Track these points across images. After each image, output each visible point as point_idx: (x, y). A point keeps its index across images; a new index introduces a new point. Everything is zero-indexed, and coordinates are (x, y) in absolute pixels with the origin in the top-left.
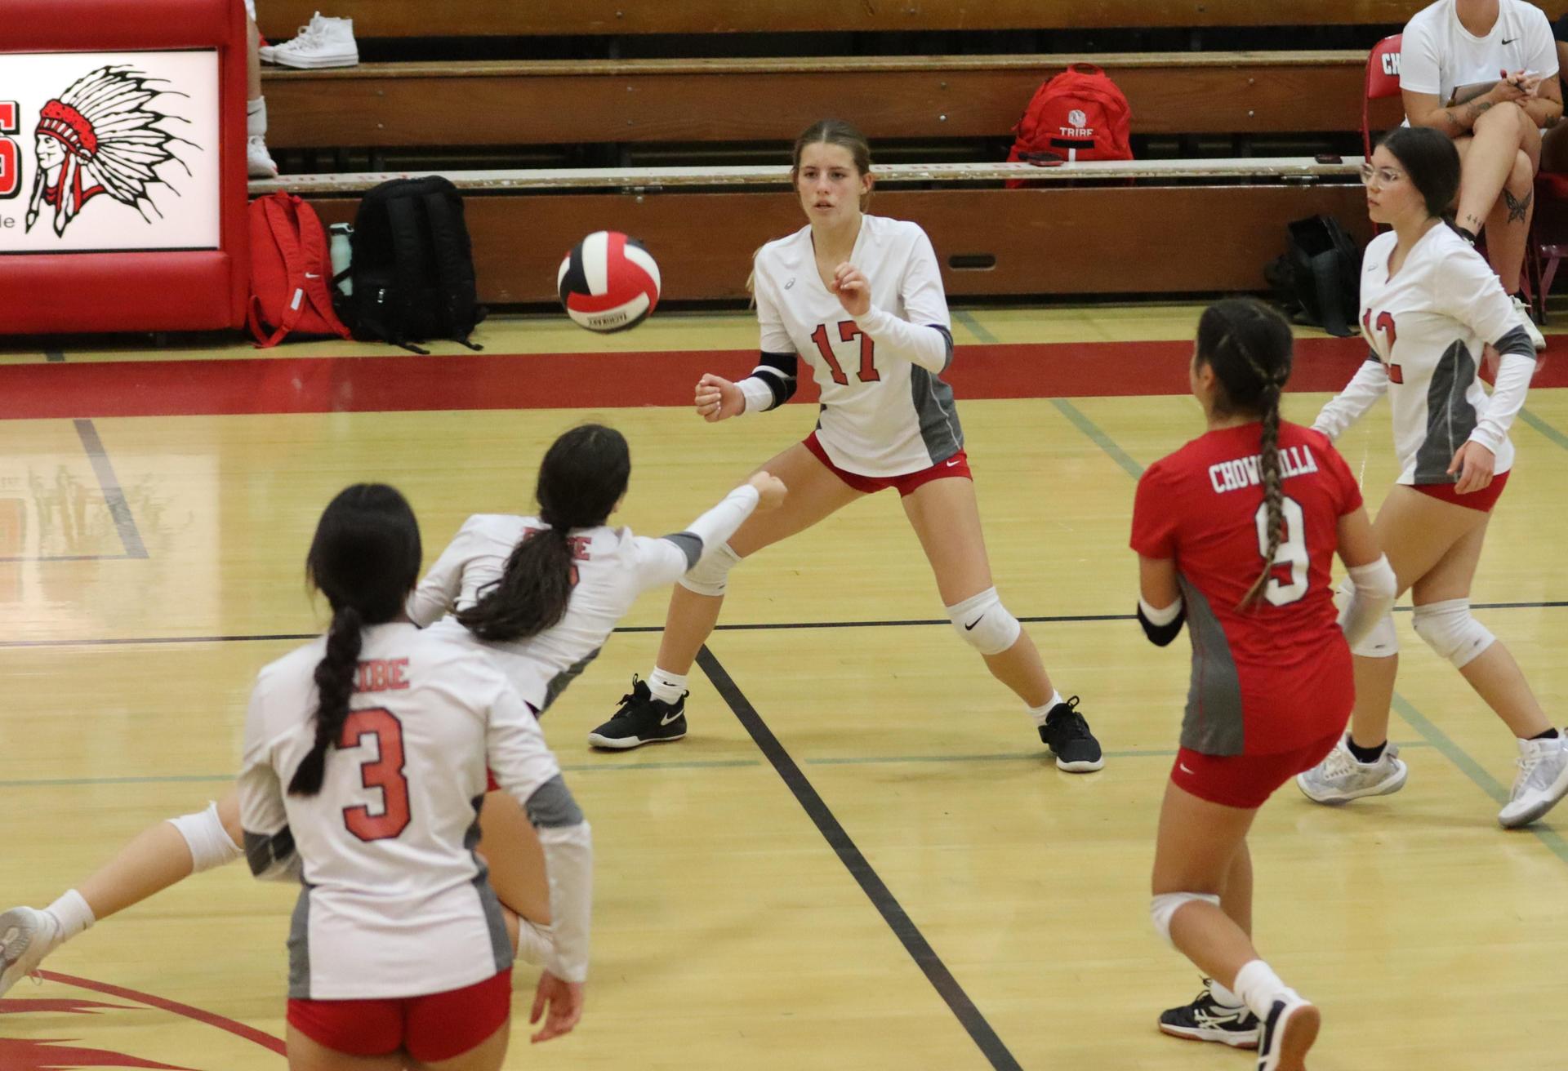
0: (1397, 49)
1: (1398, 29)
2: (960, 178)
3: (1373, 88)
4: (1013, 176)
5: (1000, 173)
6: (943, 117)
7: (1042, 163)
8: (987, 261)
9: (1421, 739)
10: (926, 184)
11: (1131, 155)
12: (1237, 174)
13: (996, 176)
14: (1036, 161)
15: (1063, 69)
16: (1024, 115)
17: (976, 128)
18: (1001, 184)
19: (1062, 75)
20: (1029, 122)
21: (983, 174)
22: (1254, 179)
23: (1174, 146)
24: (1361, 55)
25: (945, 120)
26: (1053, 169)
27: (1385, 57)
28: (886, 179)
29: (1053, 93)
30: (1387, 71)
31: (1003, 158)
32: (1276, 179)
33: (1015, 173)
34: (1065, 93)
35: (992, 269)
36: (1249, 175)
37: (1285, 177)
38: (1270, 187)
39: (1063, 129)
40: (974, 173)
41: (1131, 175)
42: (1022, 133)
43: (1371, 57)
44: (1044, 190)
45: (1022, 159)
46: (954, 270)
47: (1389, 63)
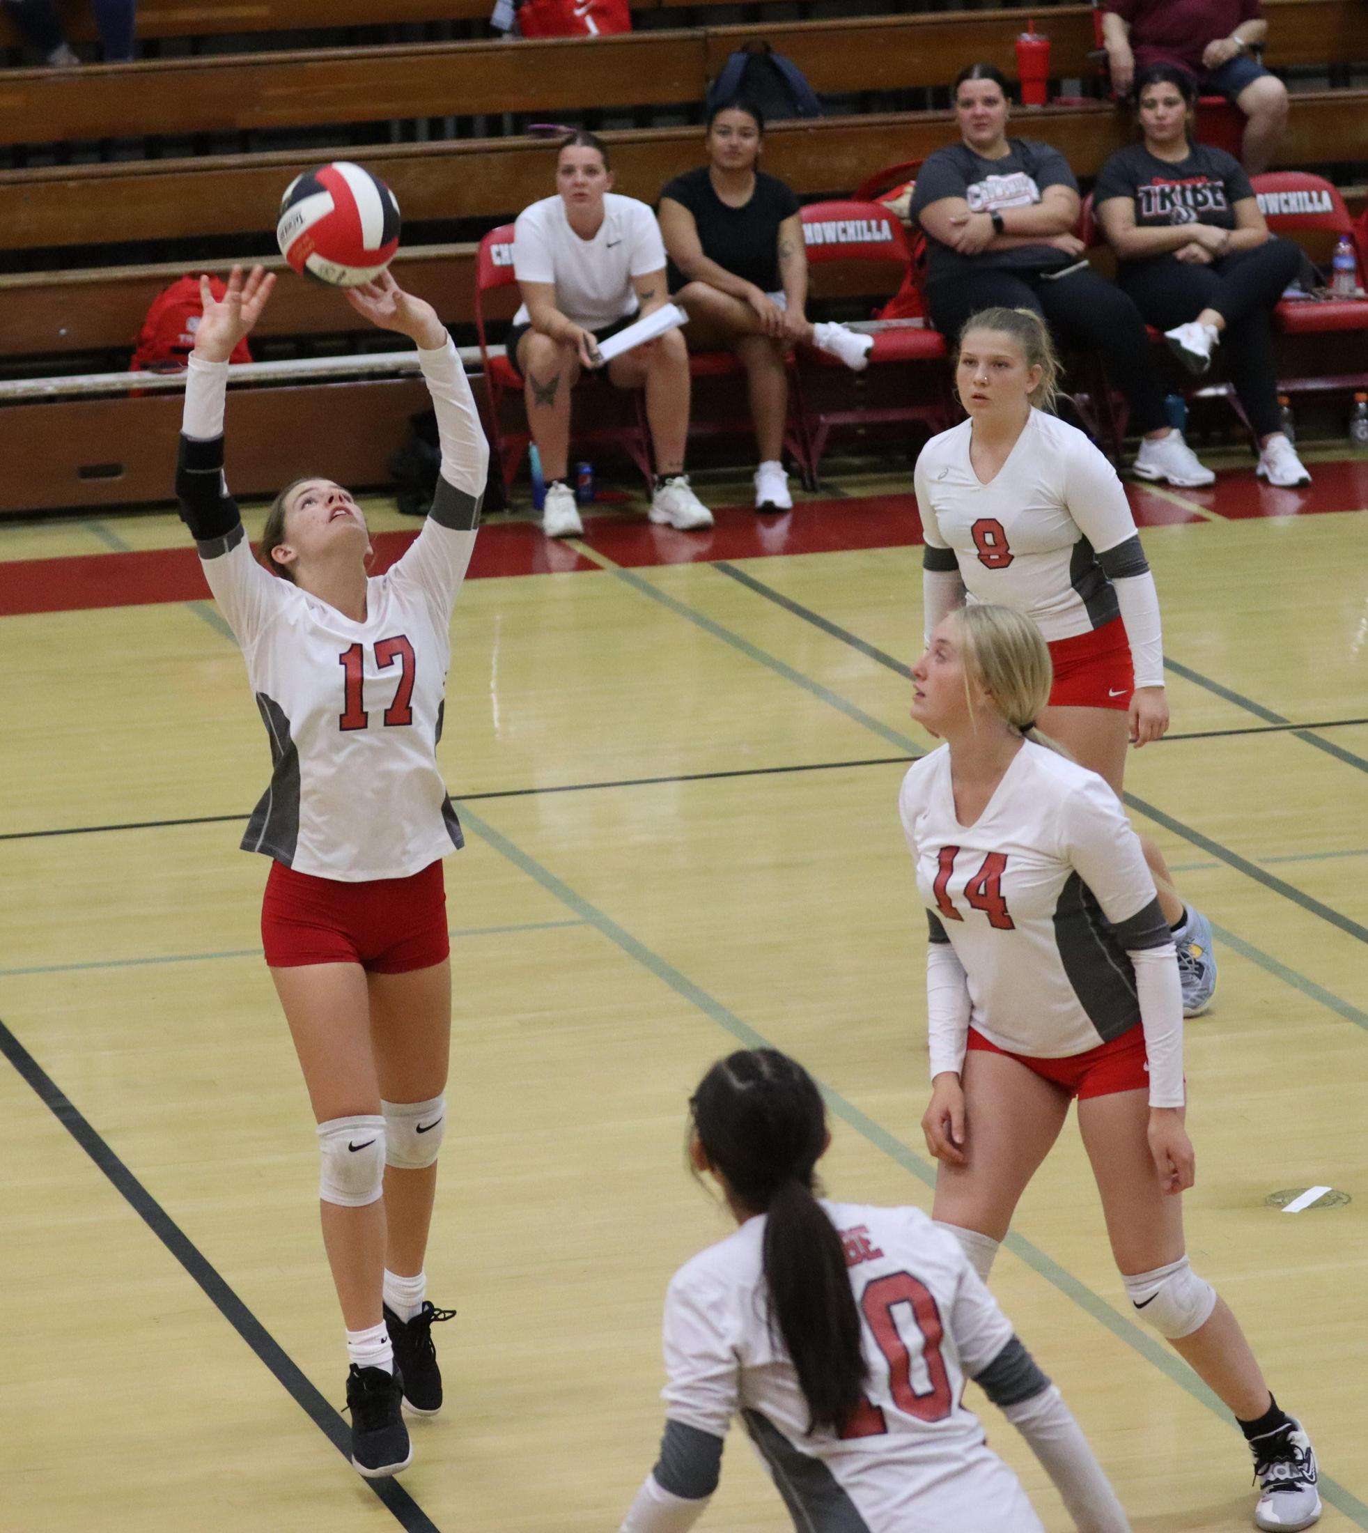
2: (84, 390)
3: (484, 279)
4: (136, 386)
5: (124, 384)
6: (63, 331)
7: (164, 370)
8: (114, 470)
9: (576, 916)
10: (51, 399)
11: (249, 357)
12: (354, 371)
13: (119, 387)
14: (157, 369)
15: (177, 278)
16: (142, 325)
17: (98, 342)
18: (124, 394)
19: (178, 283)
20: (148, 332)
21: (106, 385)
22: (372, 375)
23: (290, 346)
24: (470, 248)
25: (65, 336)
26: (173, 376)
27: (494, 249)
28: (11, 395)
29: (170, 301)
30: (497, 262)
31: (124, 368)
32: (394, 374)
33: (139, 382)
34: (183, 301)
35: (119, 478)
36: (366, 370)
37: (402, 372)
38: (389, 381)
39: (182, 337)
40: (97, 385)
41: (252, 378)
42: (142, 343)
43: (480, 249)
44: (167, 398)
45: (144, 367)
46: (83, 481)
47: (499, 254)
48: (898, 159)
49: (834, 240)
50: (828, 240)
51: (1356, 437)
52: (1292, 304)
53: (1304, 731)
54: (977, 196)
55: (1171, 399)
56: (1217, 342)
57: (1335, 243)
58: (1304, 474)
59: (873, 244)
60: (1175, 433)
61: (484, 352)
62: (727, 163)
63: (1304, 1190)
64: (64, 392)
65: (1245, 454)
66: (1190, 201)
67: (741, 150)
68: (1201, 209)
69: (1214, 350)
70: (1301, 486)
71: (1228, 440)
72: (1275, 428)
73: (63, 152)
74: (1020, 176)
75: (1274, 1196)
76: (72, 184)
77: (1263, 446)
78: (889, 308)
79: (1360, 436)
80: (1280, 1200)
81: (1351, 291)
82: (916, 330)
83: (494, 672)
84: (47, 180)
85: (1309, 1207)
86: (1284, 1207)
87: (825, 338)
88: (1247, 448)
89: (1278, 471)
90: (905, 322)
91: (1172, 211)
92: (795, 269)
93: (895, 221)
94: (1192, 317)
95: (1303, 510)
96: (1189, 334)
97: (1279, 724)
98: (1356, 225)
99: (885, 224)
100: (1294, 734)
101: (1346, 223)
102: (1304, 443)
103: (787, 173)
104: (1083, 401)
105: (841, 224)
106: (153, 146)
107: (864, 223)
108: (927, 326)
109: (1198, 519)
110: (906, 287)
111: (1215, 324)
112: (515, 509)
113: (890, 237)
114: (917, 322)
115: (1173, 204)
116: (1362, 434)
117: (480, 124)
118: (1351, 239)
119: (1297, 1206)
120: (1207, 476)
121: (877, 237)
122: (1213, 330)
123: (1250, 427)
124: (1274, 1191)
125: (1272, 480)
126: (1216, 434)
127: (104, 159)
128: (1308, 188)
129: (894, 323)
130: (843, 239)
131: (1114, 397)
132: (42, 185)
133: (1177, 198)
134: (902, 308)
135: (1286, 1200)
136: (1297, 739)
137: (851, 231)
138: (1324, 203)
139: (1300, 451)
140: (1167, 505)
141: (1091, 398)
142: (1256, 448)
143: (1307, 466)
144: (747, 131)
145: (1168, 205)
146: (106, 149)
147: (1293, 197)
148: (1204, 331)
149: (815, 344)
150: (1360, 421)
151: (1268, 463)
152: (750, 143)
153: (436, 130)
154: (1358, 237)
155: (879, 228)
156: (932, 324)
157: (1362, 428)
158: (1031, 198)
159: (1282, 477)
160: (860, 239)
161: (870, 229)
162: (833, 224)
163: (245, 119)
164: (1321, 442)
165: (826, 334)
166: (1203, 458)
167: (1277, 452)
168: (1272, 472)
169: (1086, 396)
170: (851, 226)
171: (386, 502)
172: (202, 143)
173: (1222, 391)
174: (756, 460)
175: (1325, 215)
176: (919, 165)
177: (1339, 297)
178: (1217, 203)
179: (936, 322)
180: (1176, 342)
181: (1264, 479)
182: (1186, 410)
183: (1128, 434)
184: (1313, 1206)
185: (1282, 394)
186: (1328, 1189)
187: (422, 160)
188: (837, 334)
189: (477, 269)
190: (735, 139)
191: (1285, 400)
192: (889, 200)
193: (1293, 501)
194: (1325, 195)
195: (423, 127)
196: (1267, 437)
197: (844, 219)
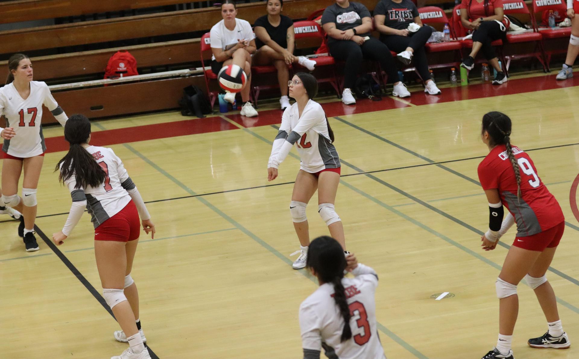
0: (209, 37)
1: (209, 31)
2: (91, 85)
3: (203, 48)
4: (106, 83)
5: (102, 83)
6: (84, 69)
7: (113, 78)
8: (101, 107)
9: (234, 227)
10: (81, 88)
11: (137, 73)
12: (167, 76)
13: (101, 84)
14: (111, 78)
15: (116, 52)
16: (107, 66)
17: (95, 71)
18: (102, 85)
19: (116, 54)
20: (109, 68)
21: (97, 83)
22: (173, 77)
23: (149, 70)
24: (199, 39)
25: (85, 70)
26: (116, 80)
27: (205, 39)
28: (70, 87)
29: (114, 59)
30: (206, 43)
31: (102, 78)
32: (179, 76)
33: (106, 82)
34: (118, 58)
35: (102, 109)
36: (171, 76)
37: (181, 76)
38: (177, 78)
39: (118, 69)
40: (95, 83)
41: (138, 79)
42: (107, 71)
43: (201, 40)
44: (114, 86)
45: (108, 78)
46: (92, 111)
47: (207, 41)
48: (319, 9)
49: (302, 32)
50: (300, 32)
51: (452, 81)
52: (432, 44)
53: (439, 164)
54: (340, 19)
55: (399, 72)
56: (413, 55)
57: (444, 26)
58: (439, 91)
59: (312, 33)
60: (400, 83)
61: (204, 69)
62: (272, 13)
63: (441, 294)
64: (86, 86)
65: (420, 87)
66: (403, 16)
67: (275, 9)
68: (406, 19)
69: (412, 57)
70: (438, 94)
71: (416, 83)
72: (429, 78)
73: (83, 18)
74: (353, 12)
75: (433, 295)
76: (85, 27)
77: (426, 84)
78: (318, 51)
79: (453, 80)
80: (435, 297)
81: (449, 39)
82: (326, 56)
83: (211, 159)
84: (78, 26)
85: (443, 298)
86: (436, 299)
87: (302, 61)
88: (421, 85)
89: (431, 90)
90: (323, 54)
91: (398, 18)
92: (291, 40)
93: (319, 26)
94: (404, 50)
95: (439, 102)
96: (404, 54)
97: (432, 163)
98: (449, 21)
99: (316, 27)
100: (436, 165)
101: (446, 20)
102: (438, 83)
103: (288, 14)
104: (374, 74)
105: (303, 28)
106: (108, 15)
107: (310, 27)
108: (329, 55)
109: (409, 106)
110: (323, 45)
111: (411, 51)
112: (215, 113)
113: (317, 31)
114: (326, 54)
115: (399, 17)
116: (454, 79)
117: (201, 4)
118: (448, 25)
119: (439, 298)
120: (408, 93)
121: (314, 31)
122: (411, 53)
123: (422, 79)
124: (433, 294)
125: (430, 93)
126: (412, 82)
127: (95, 19)
128: (435, 11)
129: (320, 55)
130: (304, 32)
131: (383, 72)
132: (76, 27)
133: (400, 14)
134: (322, 51)
135: (436, 297)
136: (437, 167)
137: (306, 29)
138: (440, 15)
139: (437, 85)
140: (399, 102)
141: (376, 73)
142: (424, 84)
143: (440, 89)
144: (277, 4)
145: (397, 17)
146: (95, 16)
147: (431, 13)
148: (408, 52)
149: (299, 62)
150: (453, 76)
151: (428, 88)
152: (278, 8)
153: (189, 7)
154: (451, 24)
155: (314, 28)
156: (330, 55)
157: (453, 78)
158: (356, 18)
159: (433, 92)
160: (309, 31)
161: (311, 28)
162: (301, 28)
163: (133, 6)
164: (443, 83)
165: (302, 60)
166: (408, 89)
167: (431, 85)
168: (430, 91)
169: (375, 73)
170: (306, 28)
171: (177, 113)
172: (122, 13)
173: (414, 69)
174: (280, 96)
175: (441, 18)
176: (324, 10)
177: (445, 41)
178: (411, 17)
179: (331, 54)
180: (401, 57)
181: (427, 93)
182: (403, 75)
183: (388, 82)
184: (445, 298)
185: (430, 69)
186: (448, 293)
187: (184, 15)
188: (305, 60)
189: (200, 46)
190: (273, 6)
191: (431, 71)
192: (317, 20)
193: (436, 99)
194: (440, 12)
195: (185, 6)
196: (427, 81)
197: (304, 26)
